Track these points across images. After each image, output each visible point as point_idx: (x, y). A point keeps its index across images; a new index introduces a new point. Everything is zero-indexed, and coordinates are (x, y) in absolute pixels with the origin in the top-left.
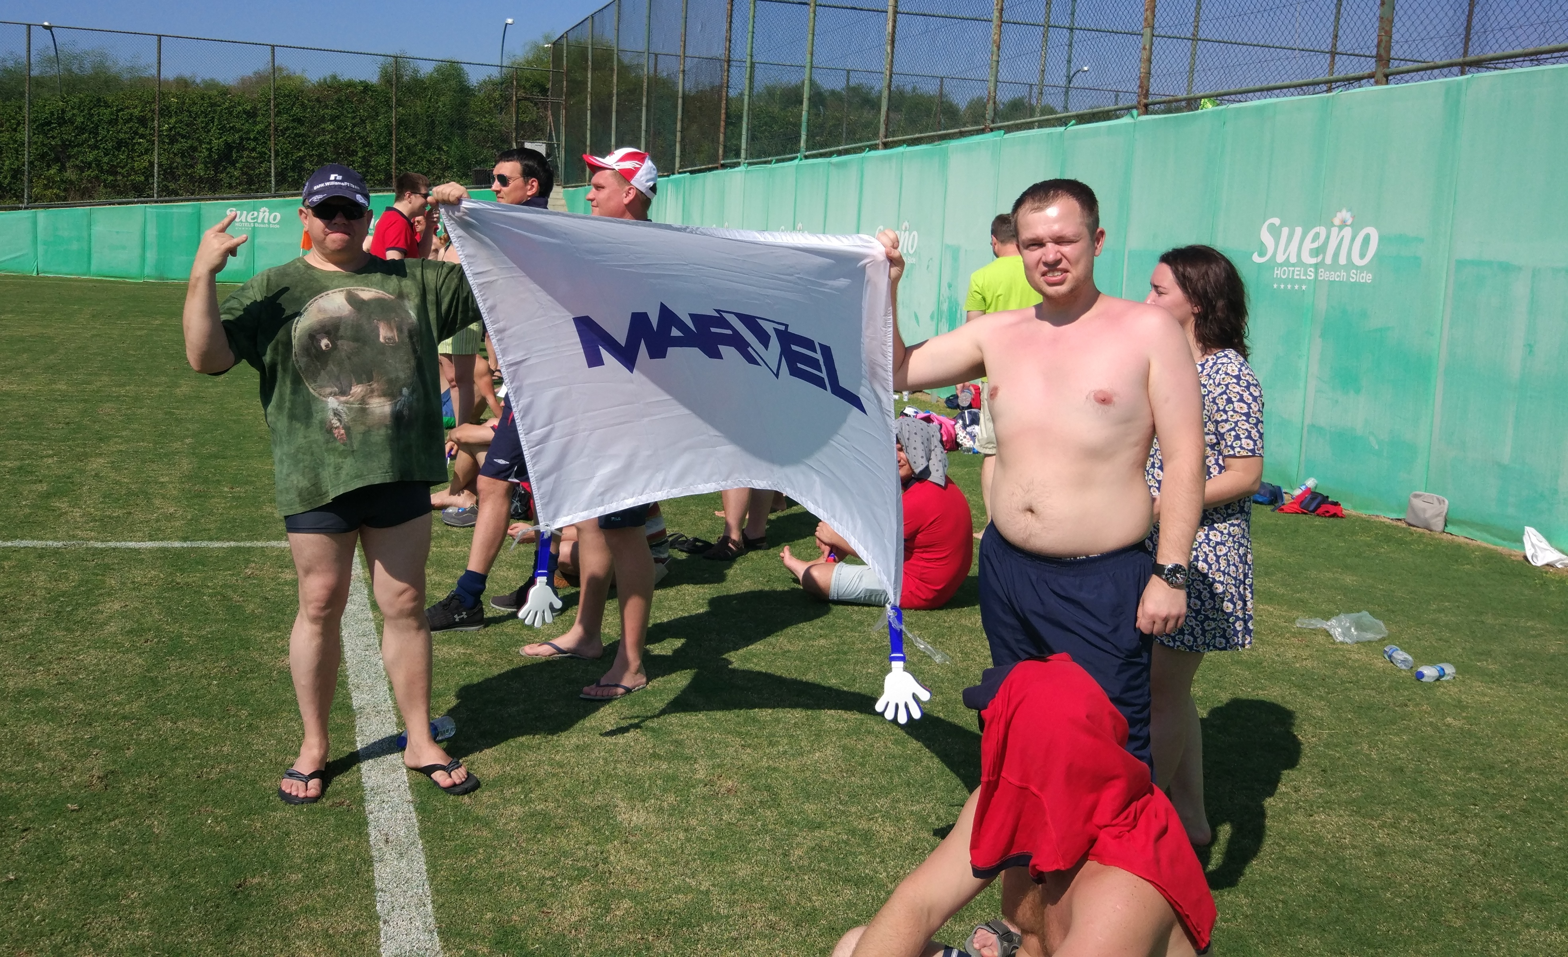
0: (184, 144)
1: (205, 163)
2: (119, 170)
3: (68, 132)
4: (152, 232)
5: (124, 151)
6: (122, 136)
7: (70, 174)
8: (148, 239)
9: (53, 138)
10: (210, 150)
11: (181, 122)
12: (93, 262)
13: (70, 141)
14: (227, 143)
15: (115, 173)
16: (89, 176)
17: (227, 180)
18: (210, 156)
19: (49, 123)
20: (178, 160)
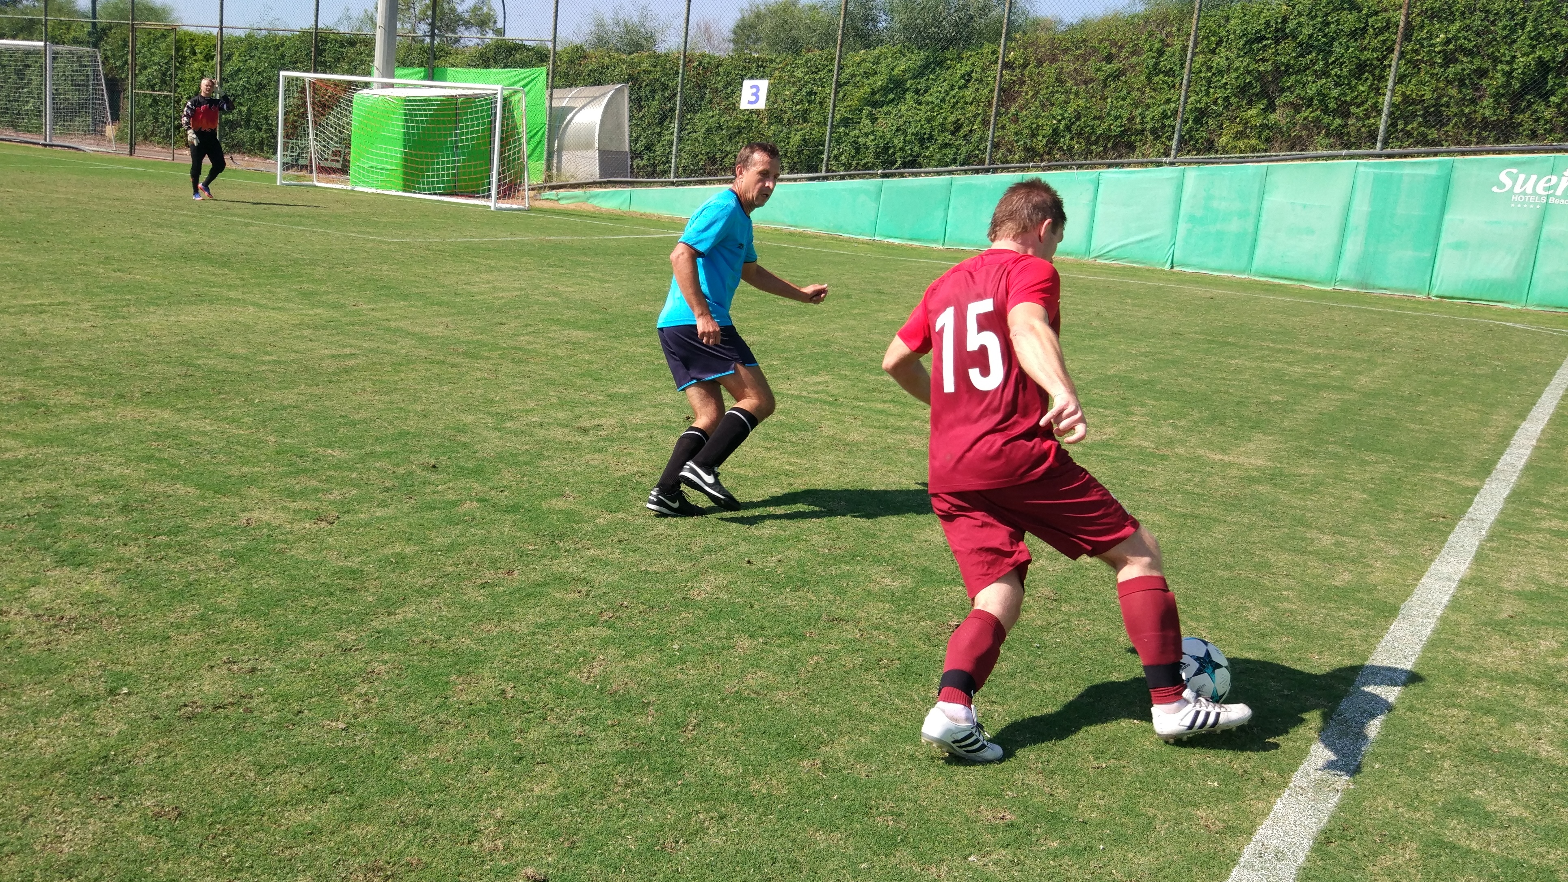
0: (1465, 65)
1: (1497, 97)
2: (1353, 109)
3: (1287, 52)
4: (1361, 207)
5: (1367, 79)
6: (1367, 54)
7: (1278, 117)
8: (1353, 219)
9: (1264, 60)
10: (1508, 75)
11: (1467, 28)
12: (1258, 252)
13: (1288, 66)
14: (1540, 61)
15: (1346, 115)
16: (1305, 118)
17: (1529, 125)
18: (1507, 84)
19: (1260, 39)
20: (1453, 92)
